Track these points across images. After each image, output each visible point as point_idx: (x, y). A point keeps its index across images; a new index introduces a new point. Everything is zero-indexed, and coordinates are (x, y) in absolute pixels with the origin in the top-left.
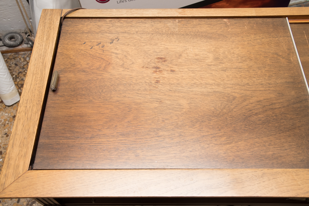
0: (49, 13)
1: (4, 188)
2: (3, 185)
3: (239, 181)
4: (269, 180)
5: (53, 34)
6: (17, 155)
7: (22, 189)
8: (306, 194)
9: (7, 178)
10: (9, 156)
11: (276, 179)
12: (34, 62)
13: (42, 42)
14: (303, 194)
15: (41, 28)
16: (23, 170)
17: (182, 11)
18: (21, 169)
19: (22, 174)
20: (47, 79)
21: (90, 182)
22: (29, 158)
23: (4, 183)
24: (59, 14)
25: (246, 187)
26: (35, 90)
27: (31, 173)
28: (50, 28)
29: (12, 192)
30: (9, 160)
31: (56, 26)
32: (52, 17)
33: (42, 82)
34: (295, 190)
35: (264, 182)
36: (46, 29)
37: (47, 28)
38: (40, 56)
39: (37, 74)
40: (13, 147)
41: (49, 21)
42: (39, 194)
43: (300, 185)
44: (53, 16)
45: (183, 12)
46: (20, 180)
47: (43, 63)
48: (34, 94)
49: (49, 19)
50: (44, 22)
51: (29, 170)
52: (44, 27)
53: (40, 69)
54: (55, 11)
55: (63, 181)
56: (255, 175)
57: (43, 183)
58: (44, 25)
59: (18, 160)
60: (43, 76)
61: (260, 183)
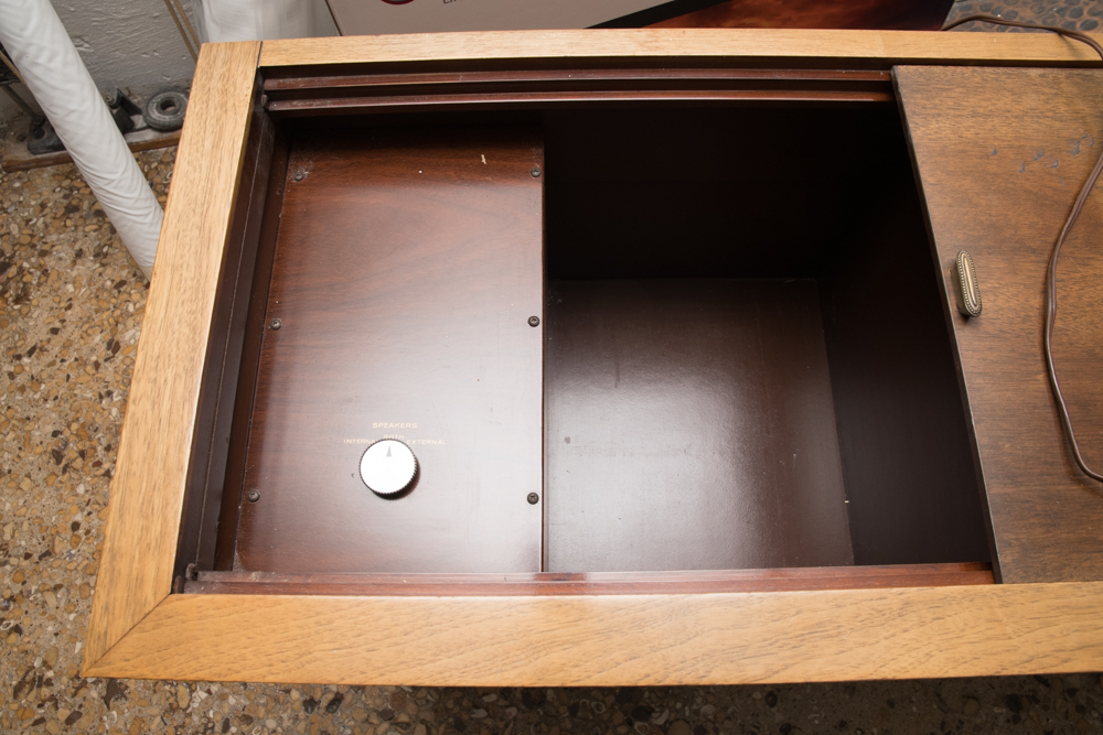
0: (222, 55)
1: (107, 648)
2: (102, 637)
3: (830, 633)
4: (922, 624)
5: (234, 128)
6: (135, 542)
7: (157, 654)
8: (1026, 665)
9: (111, 617)
10: (113, 545)
11: (941, 621)
12: (176, 227)
13: (199, 155)
14: (1017, 665)
15: (197, 110)
16: (155, 594)
17: (650, 36)
18: (148, 591)
19: (153, 605)
20: (216, 282)
21: (360, 635)
22: (170, 554)
23: (106, 633)
24: (251, 58)
25: (851, 649)
26: (180, 322)
27: (179, 603)
28: (223, 105)
29: (128, 660)
30: (113, 557)
31: (242, 98)
32: (229, 70)
33: (200, 295)
34: (996, 654)
35: (906, 631)
36: (213, 111)
37: (216, 109)
38: (193, 206)
39: (185, 266)
40: (121, 516)
41: (220, 85)
42: (207, 671)
43: (1010, 638)
44: (234, 64)
45: (651, 39)
46: (148, 624)
47: (201, 228)
48: (176, 335)
49: (222, 77)
50: (206, 89)
51: (172, 592)
52: (204, 106)
53: (193, 249)
54: (238, 49)
55: (274, 631)
56: (881, 611)
57: (216, 636)
58: (205, 98)
59: (140, 559)
60: (204, 274)
61: (894, 635)
